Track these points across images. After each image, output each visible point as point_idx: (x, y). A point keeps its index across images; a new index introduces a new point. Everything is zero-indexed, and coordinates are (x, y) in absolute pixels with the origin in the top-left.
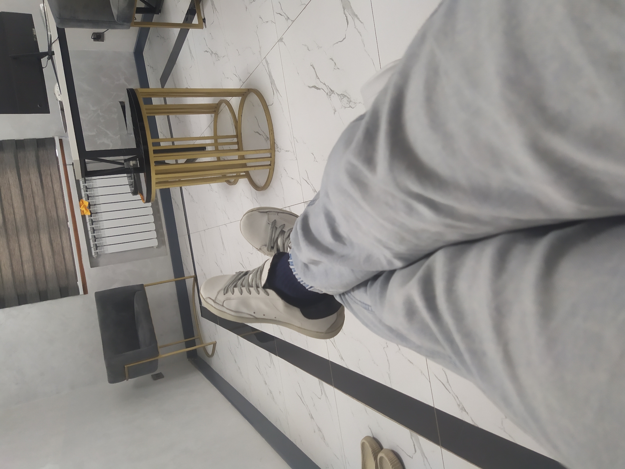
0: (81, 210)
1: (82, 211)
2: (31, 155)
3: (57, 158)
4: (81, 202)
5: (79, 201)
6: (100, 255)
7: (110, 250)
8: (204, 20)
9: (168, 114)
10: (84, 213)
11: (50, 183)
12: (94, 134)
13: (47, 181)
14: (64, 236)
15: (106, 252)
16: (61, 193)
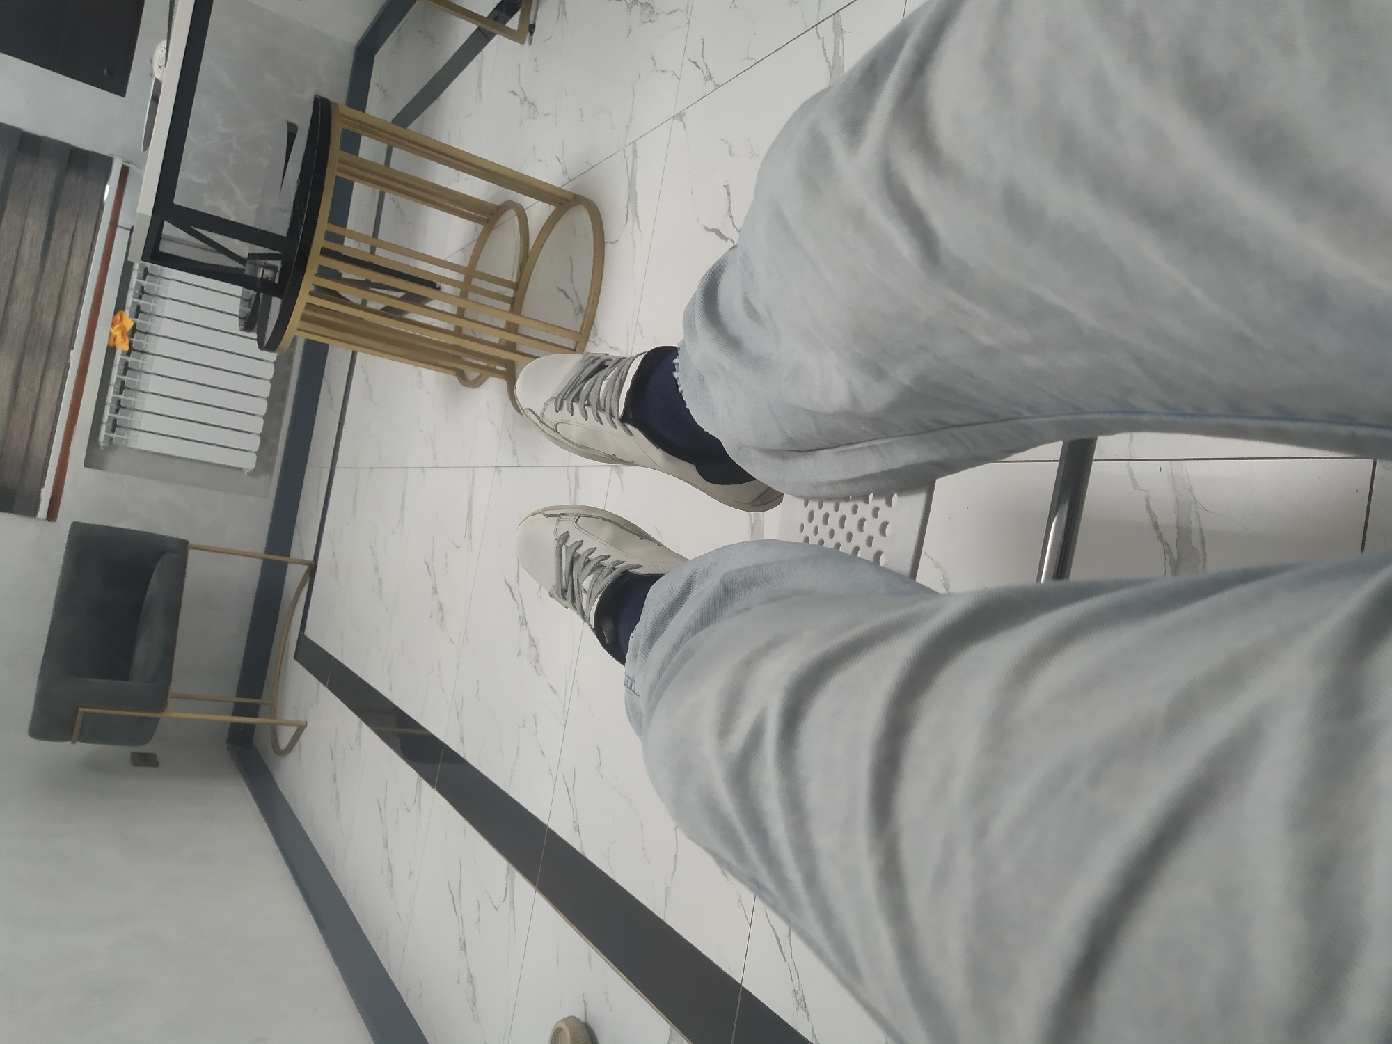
0: (111, 333)
1: (112, 337)
2: (44, 177)
3: (102, 205)
4: (118, 317)
5: (115, 312)
6: (116, 447)
7: (142, 442)
8: (532, 28)
9: (383, 189)
10: (116, 342)
11: (65, 252)
12: (205, 181)
13: (60, 243)
14: (52, 376)
15: (132, 445)
16: (81, 280)
